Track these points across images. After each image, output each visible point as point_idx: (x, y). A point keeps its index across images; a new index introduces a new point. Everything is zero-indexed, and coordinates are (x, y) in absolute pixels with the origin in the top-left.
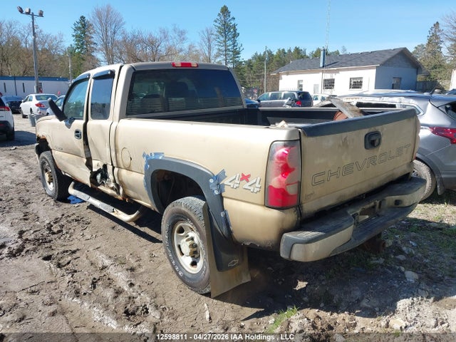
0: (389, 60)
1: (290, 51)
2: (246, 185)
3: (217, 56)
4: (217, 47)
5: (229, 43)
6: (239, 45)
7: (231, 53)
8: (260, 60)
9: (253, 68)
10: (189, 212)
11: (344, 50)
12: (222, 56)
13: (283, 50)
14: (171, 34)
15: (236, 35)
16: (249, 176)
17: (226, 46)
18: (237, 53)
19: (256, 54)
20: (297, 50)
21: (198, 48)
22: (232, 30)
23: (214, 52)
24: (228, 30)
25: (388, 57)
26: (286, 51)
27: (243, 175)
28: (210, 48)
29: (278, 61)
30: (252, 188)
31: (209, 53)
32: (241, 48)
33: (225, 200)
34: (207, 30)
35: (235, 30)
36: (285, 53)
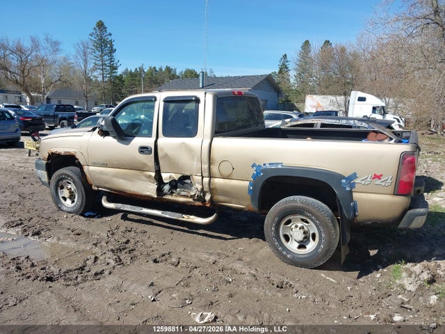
0: (258, 85)
1: (161, 69)
2: (378, 182)
3: (94, 70)
4: (93, 61)
5: (106, 57)
6: (116, 61)
7: (108, 68)
8: (132, 77)
9: (125, 83)
10: (307, 207)
11: (212, 72)
12: (99, 71)
13: (155, 68)
14: (43, 44)
15: (112, 51)
16: (381, 175)
17: (102, 60)
18: (114, 68)
19: (127, 70)
20: (168, 69)
21: (73, 61)
22: (109, 46)
23: (90, 66)
24: (104, 45)
25: (257, 82)
26: (157, 69)
27: (375, 175)
28: (86, 61)
29: (150, 78)
30: (383, 184)
31: (85, 66)
32: (119, 64)
33: (354, 193)
34: (83, 43)
35: (112, 46)
36: (156, 71)
